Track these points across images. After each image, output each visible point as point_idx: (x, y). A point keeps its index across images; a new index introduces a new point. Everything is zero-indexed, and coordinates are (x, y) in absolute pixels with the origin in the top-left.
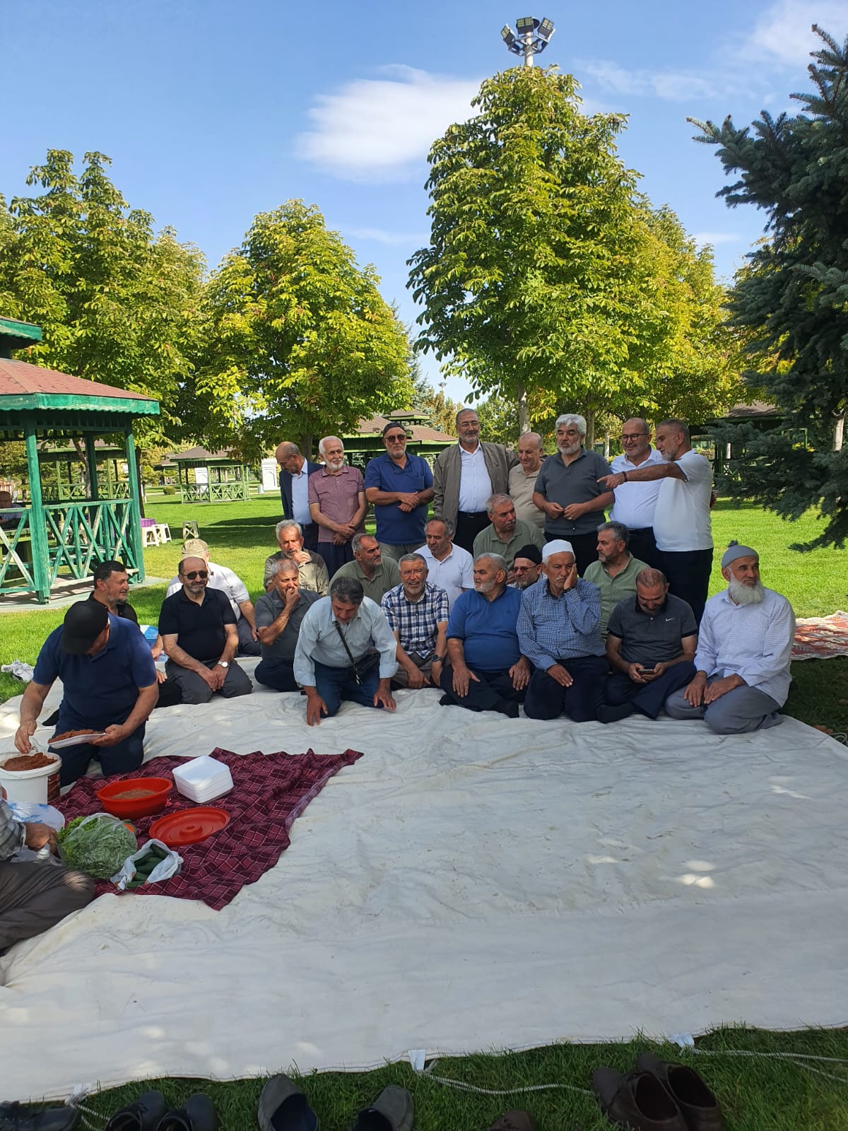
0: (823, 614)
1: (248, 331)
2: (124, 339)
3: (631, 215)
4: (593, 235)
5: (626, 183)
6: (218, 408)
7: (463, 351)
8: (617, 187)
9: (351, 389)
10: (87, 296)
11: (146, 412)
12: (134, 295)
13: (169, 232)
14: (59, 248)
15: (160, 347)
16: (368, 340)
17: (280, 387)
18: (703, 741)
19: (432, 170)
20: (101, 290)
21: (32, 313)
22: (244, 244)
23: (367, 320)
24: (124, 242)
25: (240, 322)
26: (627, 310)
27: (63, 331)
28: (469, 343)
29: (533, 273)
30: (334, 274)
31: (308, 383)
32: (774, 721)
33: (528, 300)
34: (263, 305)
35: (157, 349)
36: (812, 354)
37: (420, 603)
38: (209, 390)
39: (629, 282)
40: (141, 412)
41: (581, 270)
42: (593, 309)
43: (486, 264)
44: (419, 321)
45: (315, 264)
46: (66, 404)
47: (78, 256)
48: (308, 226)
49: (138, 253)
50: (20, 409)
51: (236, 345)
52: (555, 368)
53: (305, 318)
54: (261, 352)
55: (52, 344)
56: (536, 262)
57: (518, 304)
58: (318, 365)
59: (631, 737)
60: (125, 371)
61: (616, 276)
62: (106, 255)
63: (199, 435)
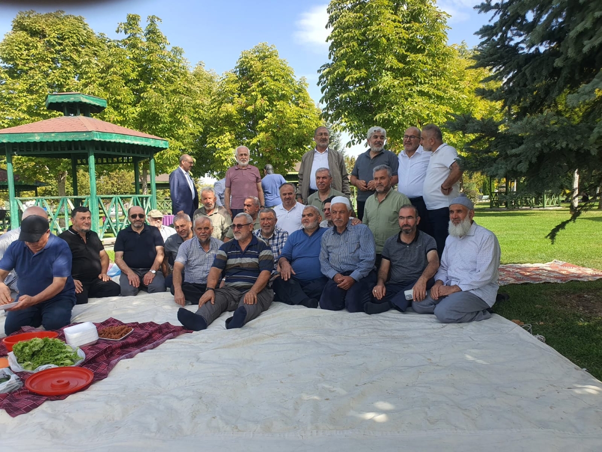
0: (545, 261)
1: (235, 113)
2: (162, 113)
3: (444, 40)
4: (421, 51)
5: (441, 21)
6: (218, 155)
7: (345, 117)
8: (435, 22)
9: (288, 143)
10: (143, 90)
11: (160, 147)
12: (171, 91)
13: (201, 64)
14: (131, 65)
15: (181, 117)
16: (299, 117)
17: (251, 144)
18: (431, 327)
19: (330, 17)
20: (151, 88)
21: (114, 99)
22: (236, 68)
23: (300, 107)
24: (165, 62)
25: (230, 108)
26: (442, 94)
27: (131, 109)
28: (349, 113)
29: (386, 73)
30: (282, 82)
31: (265, 140)
32: (484, 316)
33: (381, 86)
34: (243, 100)
35: (180, 118)
36: (523, 77)
37: (270, 239)
38: (214, 145)
39: (443, 78)
40: (157, 146)
41: (413, 70)
42: (421, 93)
43: (358, 67)
44: (321, 101)
45: (271, 76)
46: (111, 139)
47: (140, 69)
48: (269, 56)
49: (174, 69)
50: (84, 140)
51: (228, 120)
52: (397, 126)
53: (265, 106)
54: (242, 124)
55: (124, 116)
56: (386, 65)
57: (375, 89)
58: (272, 131)
59: (380, 322)
60: (163, 131)
61: (435, 75)
62: (154, 68)
63: (212, 172)
